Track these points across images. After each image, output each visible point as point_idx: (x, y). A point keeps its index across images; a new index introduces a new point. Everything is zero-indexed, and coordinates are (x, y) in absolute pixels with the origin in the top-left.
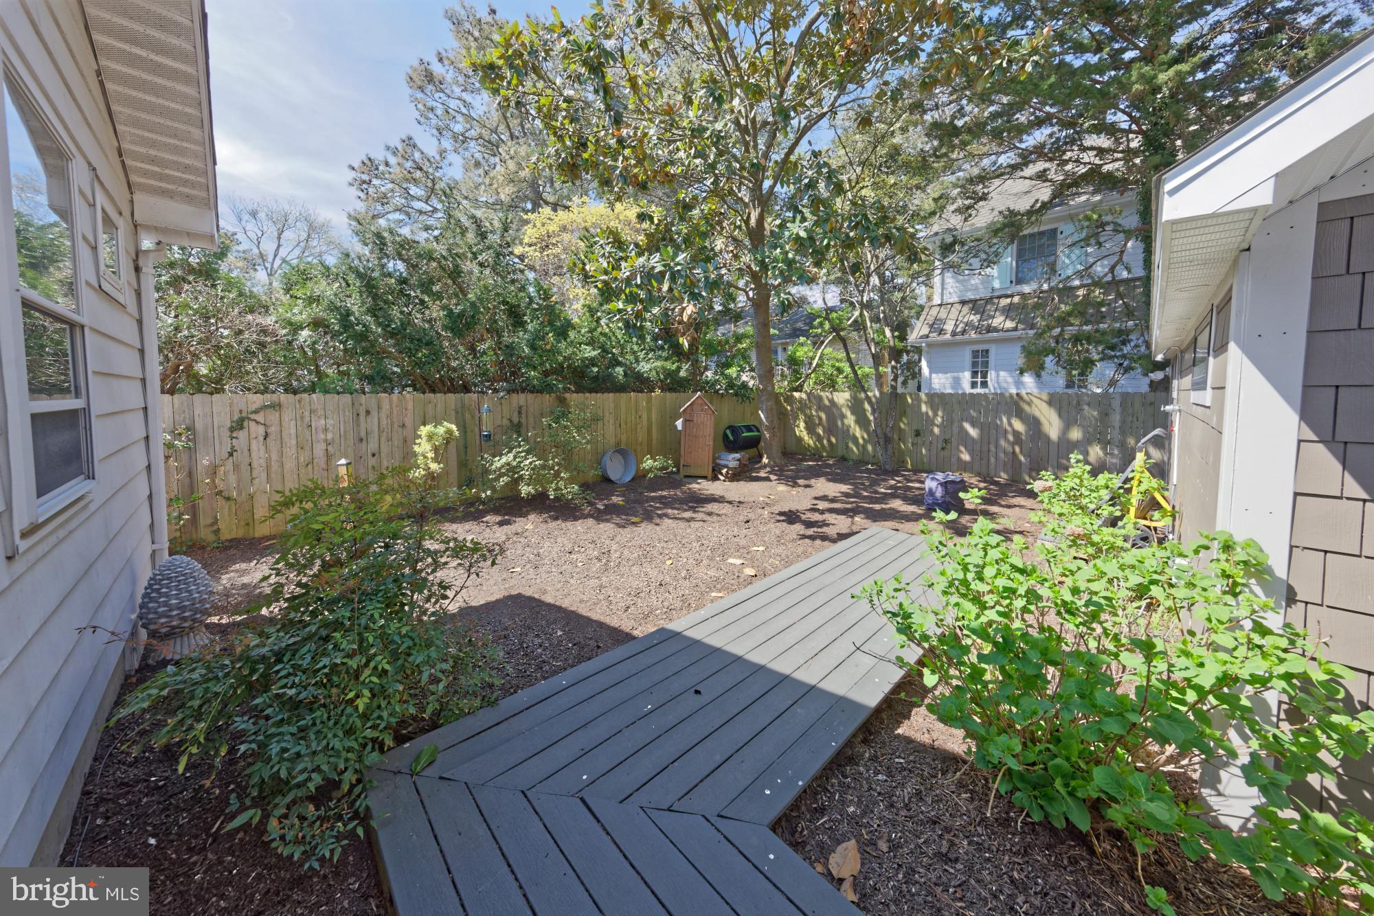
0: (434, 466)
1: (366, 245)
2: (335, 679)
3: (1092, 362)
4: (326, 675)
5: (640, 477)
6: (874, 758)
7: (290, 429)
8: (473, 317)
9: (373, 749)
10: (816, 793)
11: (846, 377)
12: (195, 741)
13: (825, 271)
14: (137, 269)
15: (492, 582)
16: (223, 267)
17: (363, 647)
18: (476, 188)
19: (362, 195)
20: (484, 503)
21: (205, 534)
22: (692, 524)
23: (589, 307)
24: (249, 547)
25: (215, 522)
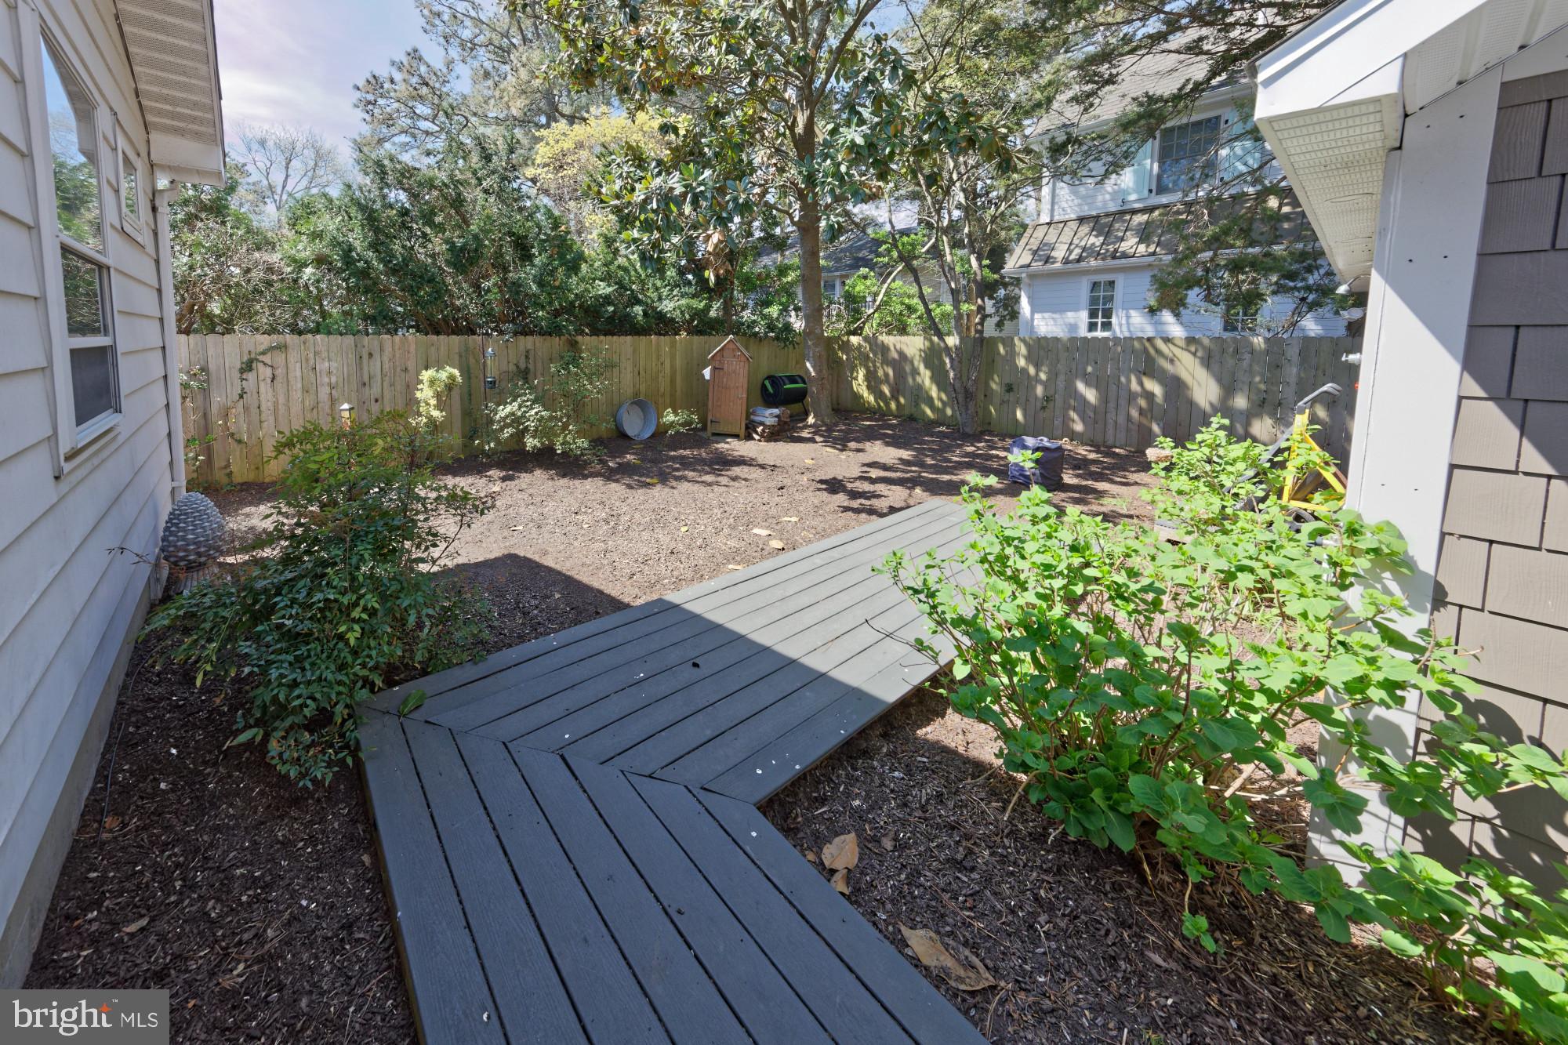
0: (436, 413)
1: (367, 174)
2: (328, 614)
3: (1260, 296)
4: (319, 609)
5: (659, 434)
6: (892, 754)
7: (296, 372)
8: (476, 250)
9: (363, 687)
10: (819, 782)
11: (920, 317)
12: (208, 660)
13: (891, 185)
14: (154, 209)
15: (492, 539)
16: (233, 202)
17: (354, 587)
18: (486, 102)
19: (368, 117)
20: (488, 456)
21: (219, 476)
22: (716, 488)
23: (606, 237)
24: (256, 491)
25: (228, 465)
